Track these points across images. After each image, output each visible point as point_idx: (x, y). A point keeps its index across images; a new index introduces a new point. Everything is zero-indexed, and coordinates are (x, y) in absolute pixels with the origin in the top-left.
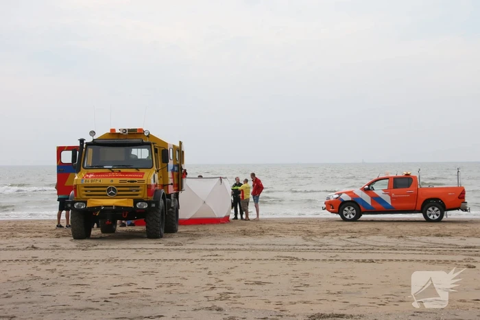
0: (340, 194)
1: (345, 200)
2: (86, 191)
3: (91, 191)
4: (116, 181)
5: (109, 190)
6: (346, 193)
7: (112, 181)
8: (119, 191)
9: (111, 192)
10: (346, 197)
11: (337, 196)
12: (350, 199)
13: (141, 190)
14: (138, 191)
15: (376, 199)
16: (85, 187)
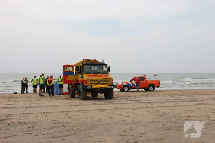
0: (123, 83)
1: (125, 85)
2: (90, 82)
3: (92, 82)
4: (101, 78)
5: (98, 82)
6: (125, 82)
7: (100, 78)
8: (102, 82)
9: (100, 82)
10: (125, 84)
11: (122, 83)
12: (126, 84)
13: (110, 81)
14: (108, 82)
15: (133, 84)
16: (90, 80)
